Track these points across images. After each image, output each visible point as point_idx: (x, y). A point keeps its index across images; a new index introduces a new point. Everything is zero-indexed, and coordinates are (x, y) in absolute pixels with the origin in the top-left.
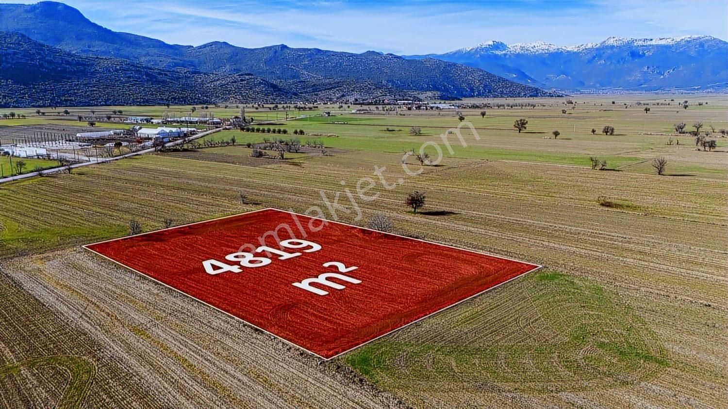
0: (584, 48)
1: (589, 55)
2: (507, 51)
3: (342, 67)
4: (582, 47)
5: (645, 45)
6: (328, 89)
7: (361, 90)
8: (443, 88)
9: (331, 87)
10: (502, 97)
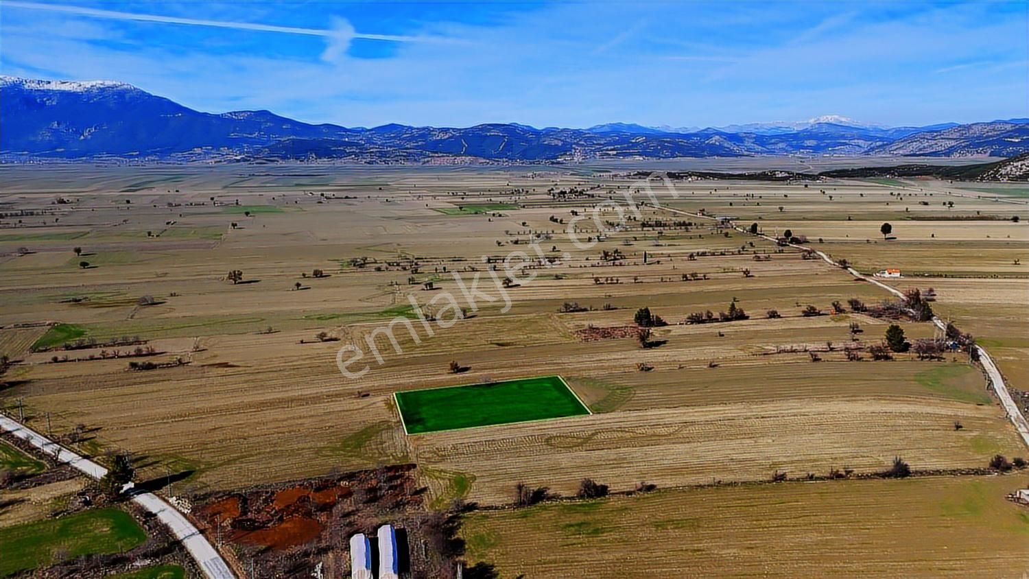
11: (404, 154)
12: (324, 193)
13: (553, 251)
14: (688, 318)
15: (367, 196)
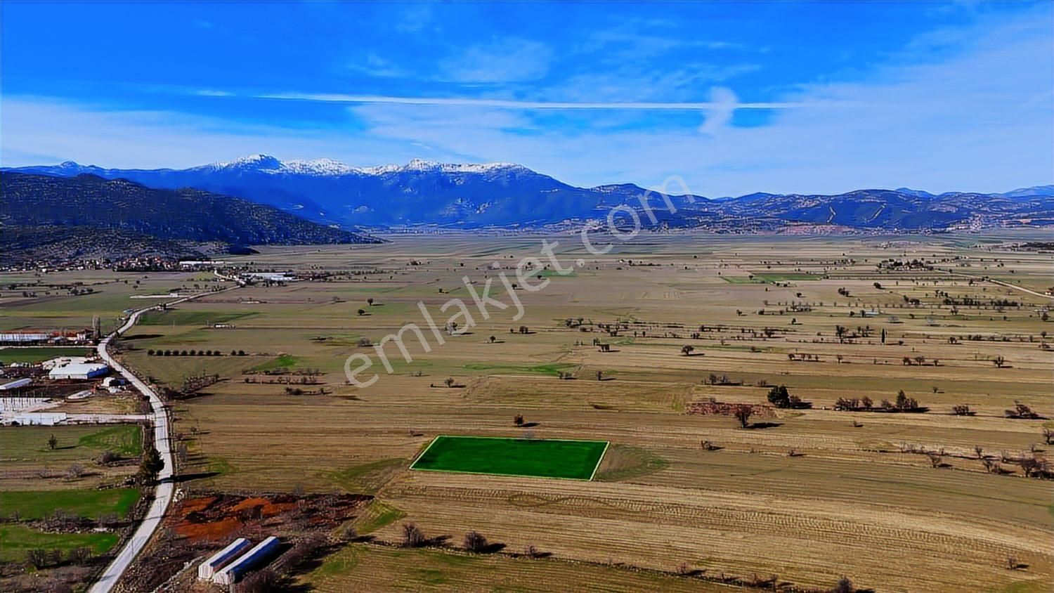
0: (384, 172)
1: (391, 180)
2: (281, 169)
3: (42, 199)
4: (382, 169)
5: (454, 171)
6: (48, 243)
7: (107, 243)
8: (219, 232)
9: (52, 239)
10: (304, 244)
11: (758, 223)
12: (632, 260)
13: (793, 324)
14: (837, 404)
15: (670, 264)
